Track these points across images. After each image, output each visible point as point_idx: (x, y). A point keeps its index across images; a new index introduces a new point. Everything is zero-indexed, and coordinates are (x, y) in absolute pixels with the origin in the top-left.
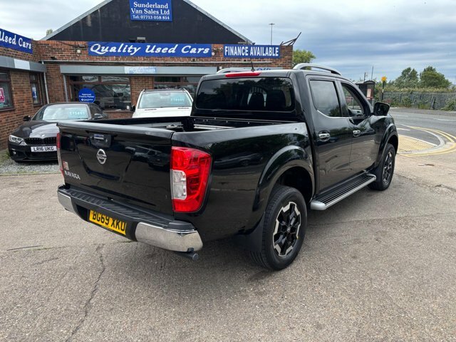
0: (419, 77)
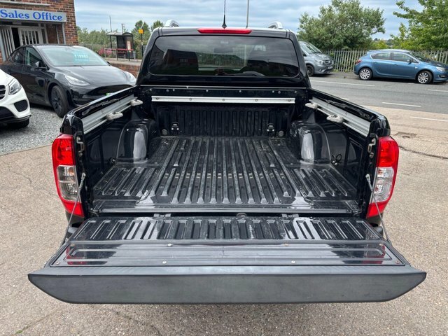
0: (150, 30)
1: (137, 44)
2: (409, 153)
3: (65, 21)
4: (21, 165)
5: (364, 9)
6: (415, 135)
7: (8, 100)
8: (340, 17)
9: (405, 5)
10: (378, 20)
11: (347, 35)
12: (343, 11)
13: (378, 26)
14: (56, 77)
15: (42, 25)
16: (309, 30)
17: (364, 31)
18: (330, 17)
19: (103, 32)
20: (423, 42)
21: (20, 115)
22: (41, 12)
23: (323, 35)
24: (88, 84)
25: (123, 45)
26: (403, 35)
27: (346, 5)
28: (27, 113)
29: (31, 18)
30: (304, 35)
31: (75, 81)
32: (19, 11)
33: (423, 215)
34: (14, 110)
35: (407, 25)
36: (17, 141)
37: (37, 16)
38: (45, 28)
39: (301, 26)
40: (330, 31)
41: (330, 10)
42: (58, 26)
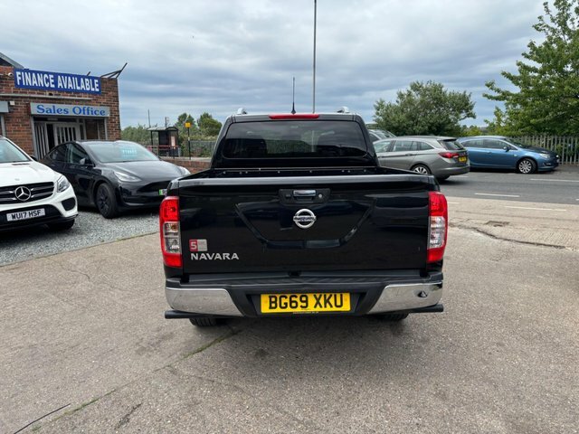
0: (196, 124)
1: (182, 139)
2: (500, 241)
3: (108, 115)
4: (74, 263)
5: (448, 93)
6: (508, 223)
7: (56, 198)
8: (422, 102)
9: (496, 86)
10: (467, 104)
11: (431, 121)
12: (424, 96)
13: (467, 111)
14: (103, 174)
15: (81, 121)
16: (386, 117)
17: (450, 117)
18: (410, 102)
19: (141, 127)
20: (521, 127)
21: (67, 214)
22: (82, 107)
23: (403, 122)
24: (139, 180)
25: (165, 141)
26: (499, 120)
27: (427, 89)
28: (74, 211)
29: (71, 114)
30: (382, 123)
31: (125, 177)
32: (58, 106)
33: (508, 294)
34: (61, 208)
35: (503, 109)
36: (63, 242)
37: (77, 111)
38: (84, 124)
39: (378, 114)
40: (410, 117)
41: (409, 95)
42: (100, 121)
